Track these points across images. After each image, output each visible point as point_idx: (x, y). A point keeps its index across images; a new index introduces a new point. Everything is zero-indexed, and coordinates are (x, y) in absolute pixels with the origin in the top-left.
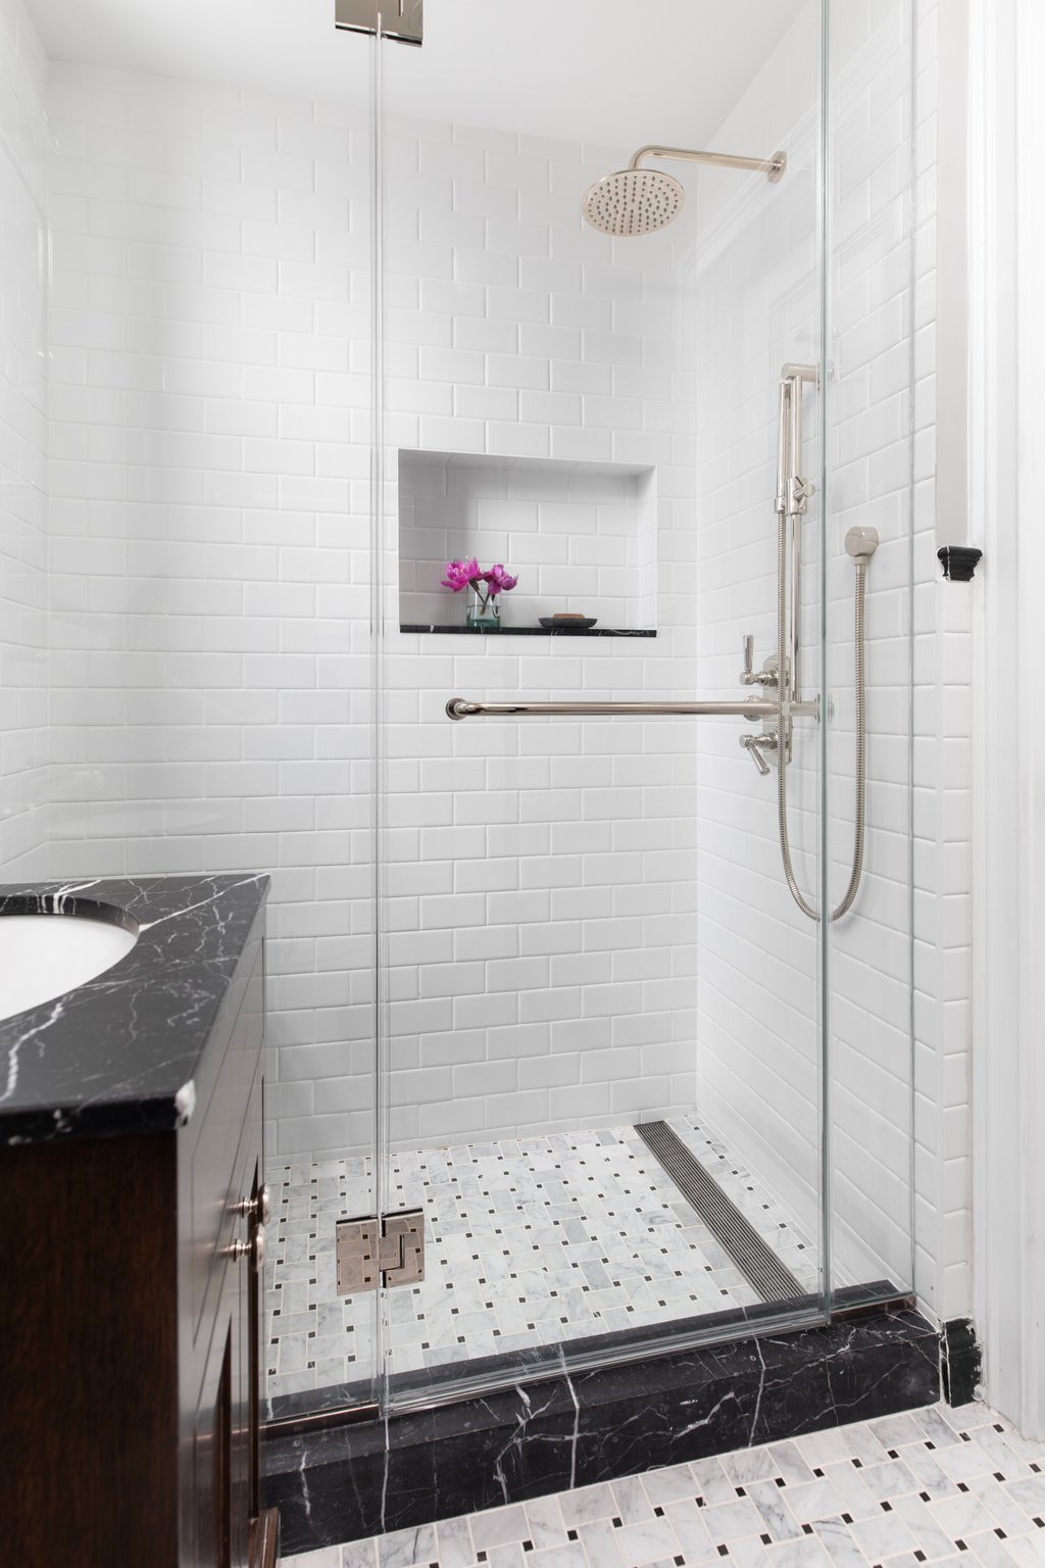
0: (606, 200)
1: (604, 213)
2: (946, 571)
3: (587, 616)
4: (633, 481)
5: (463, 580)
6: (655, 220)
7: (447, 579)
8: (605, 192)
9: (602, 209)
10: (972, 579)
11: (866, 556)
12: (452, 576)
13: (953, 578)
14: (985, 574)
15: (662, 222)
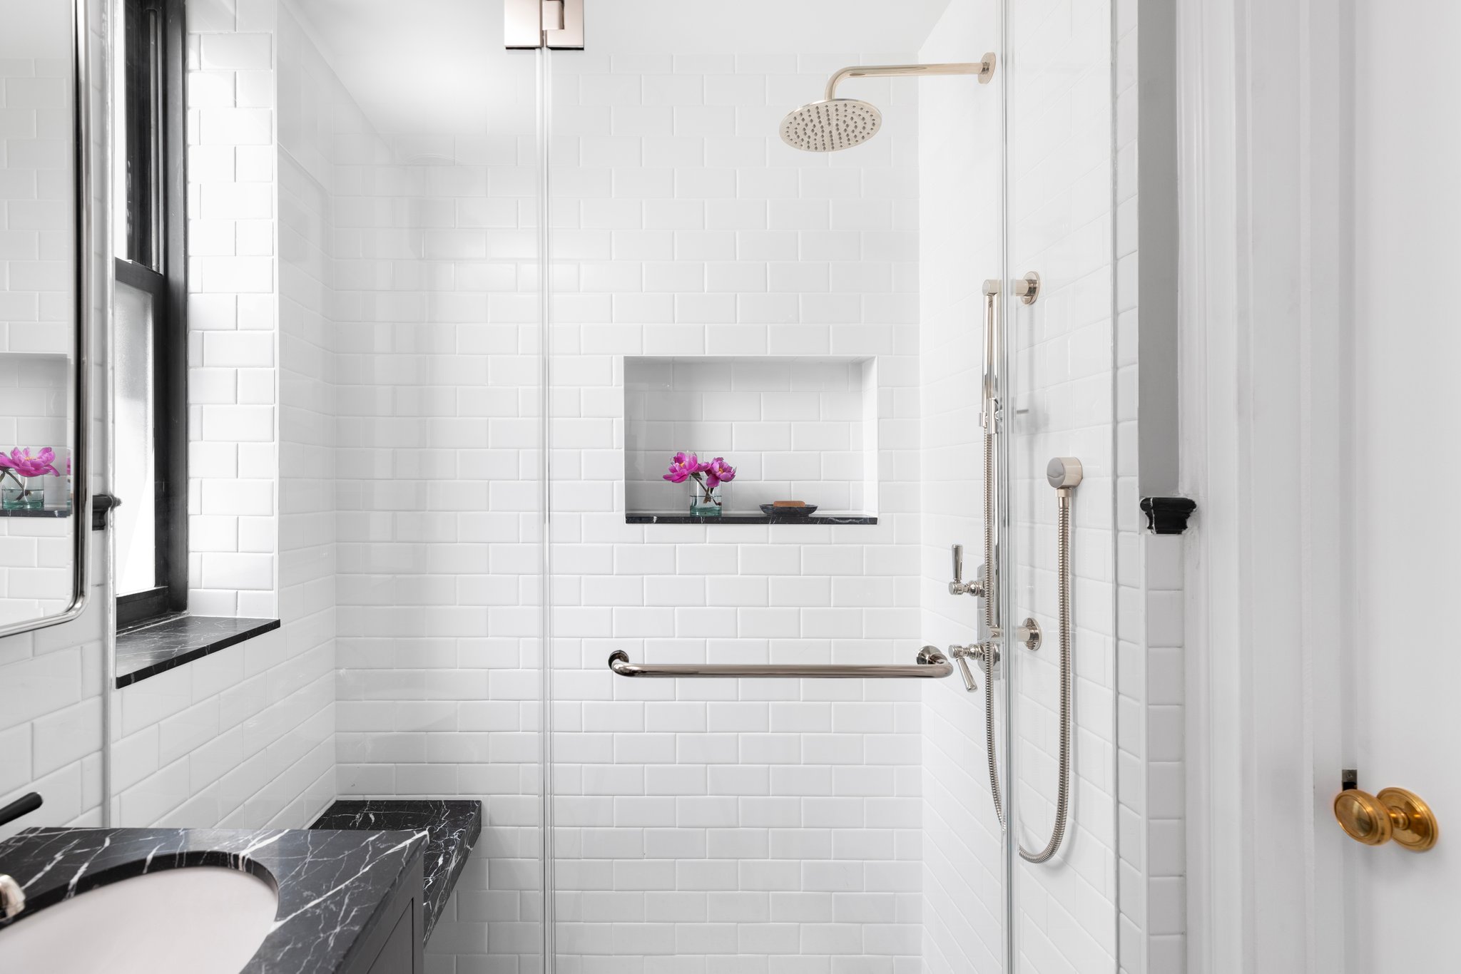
0: (802, 124)
1: (802, 136)
2: (1151, 524)
3: (808, 502)
4: (856, 368)
5: (684, 471)
6: (856, 136)
7: (670, 473)
8: (799, 120)
9: (801, 133)
10: (1184, 532)
11: (1070, 490)
12: (673, 470)
13: (1158, 532)
14: (1199, 527)
15: (863, 137)
